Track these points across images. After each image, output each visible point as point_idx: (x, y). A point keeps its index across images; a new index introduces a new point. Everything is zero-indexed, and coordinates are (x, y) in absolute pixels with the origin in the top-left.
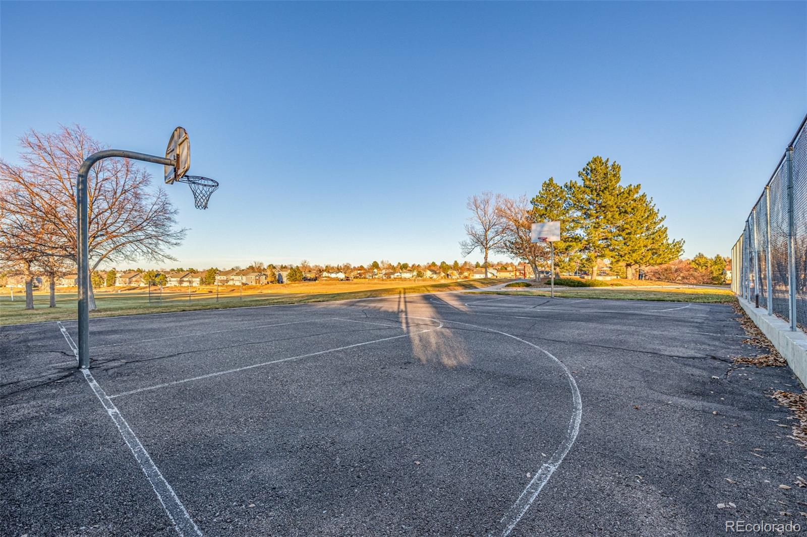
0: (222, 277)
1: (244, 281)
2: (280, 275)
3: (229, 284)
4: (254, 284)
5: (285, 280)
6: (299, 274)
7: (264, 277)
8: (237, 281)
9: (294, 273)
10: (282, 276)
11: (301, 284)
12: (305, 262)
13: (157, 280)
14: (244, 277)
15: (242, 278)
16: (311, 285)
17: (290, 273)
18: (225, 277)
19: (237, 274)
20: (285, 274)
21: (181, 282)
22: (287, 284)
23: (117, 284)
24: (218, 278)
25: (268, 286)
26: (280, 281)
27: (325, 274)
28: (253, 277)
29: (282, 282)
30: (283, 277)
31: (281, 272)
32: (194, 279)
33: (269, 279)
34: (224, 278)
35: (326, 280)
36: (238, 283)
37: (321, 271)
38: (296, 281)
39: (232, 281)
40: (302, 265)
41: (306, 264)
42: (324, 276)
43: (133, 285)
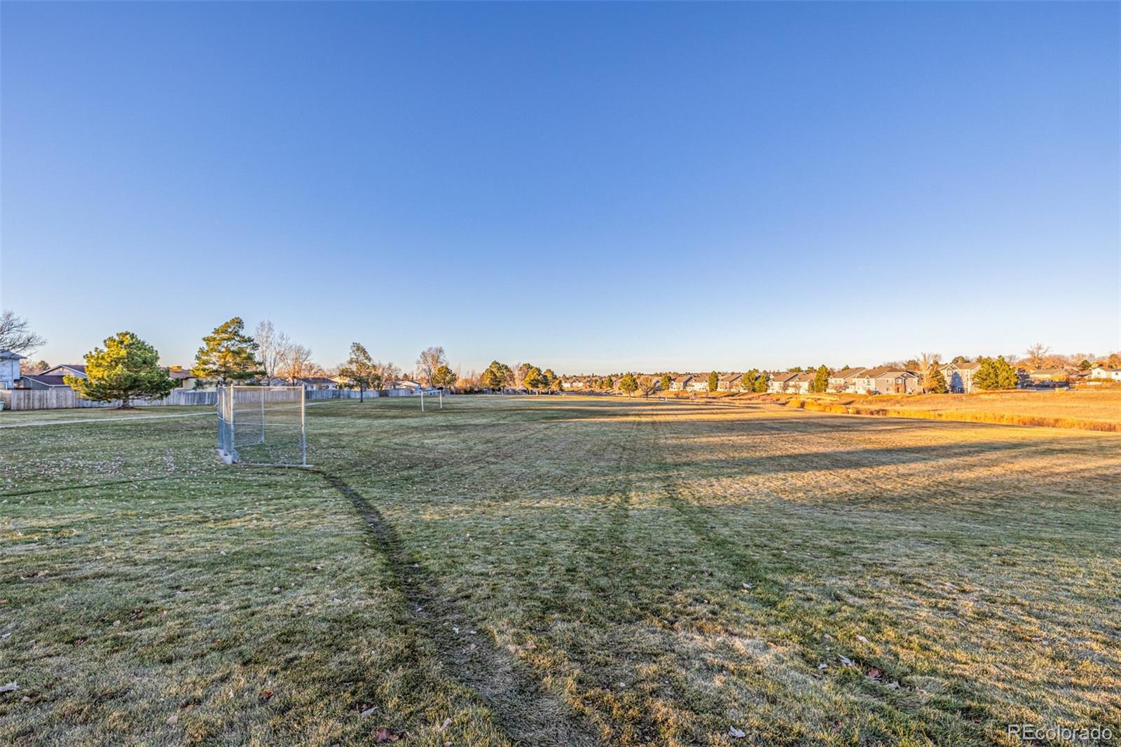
0: (838, 379)
1: (872, 388)
2: (956, 377)
3: (848, 391)
4: (892, 392)
5: (968, 385)
6: (1004, 374)
7: (916, 380)
8: (860, 387)
9: (991, 370)
10: (960, 379)
11: (1008, 396)
12: (1039, 348)
13: (757, 384)
14: (873, 381)
15: (869, 382)
16: (1038, 398)
17: (980, 373)
18: (842, 379)
19: (862, 376)
20: (967, 375)
21: (785, 387)
22: (971, 395)
23: (719, 389)
24: (832, 380)
25: (924, 396)
26: (957, 387)
27: (1097, 373)
28: (890, 380)
29: (962, 391)
30: (964, 379)
31: (959, 371)
32: (801, 383)
33: (926, 384)
34: (841, 381)
35: (1096, 387)
36: (862, 392)
37: (1085, 366)
38: (997, 387)
39: (853, 387)
40: (1029, 356)
41: (1041, 351)
42: (1093, 377)
43: (733, 390)
